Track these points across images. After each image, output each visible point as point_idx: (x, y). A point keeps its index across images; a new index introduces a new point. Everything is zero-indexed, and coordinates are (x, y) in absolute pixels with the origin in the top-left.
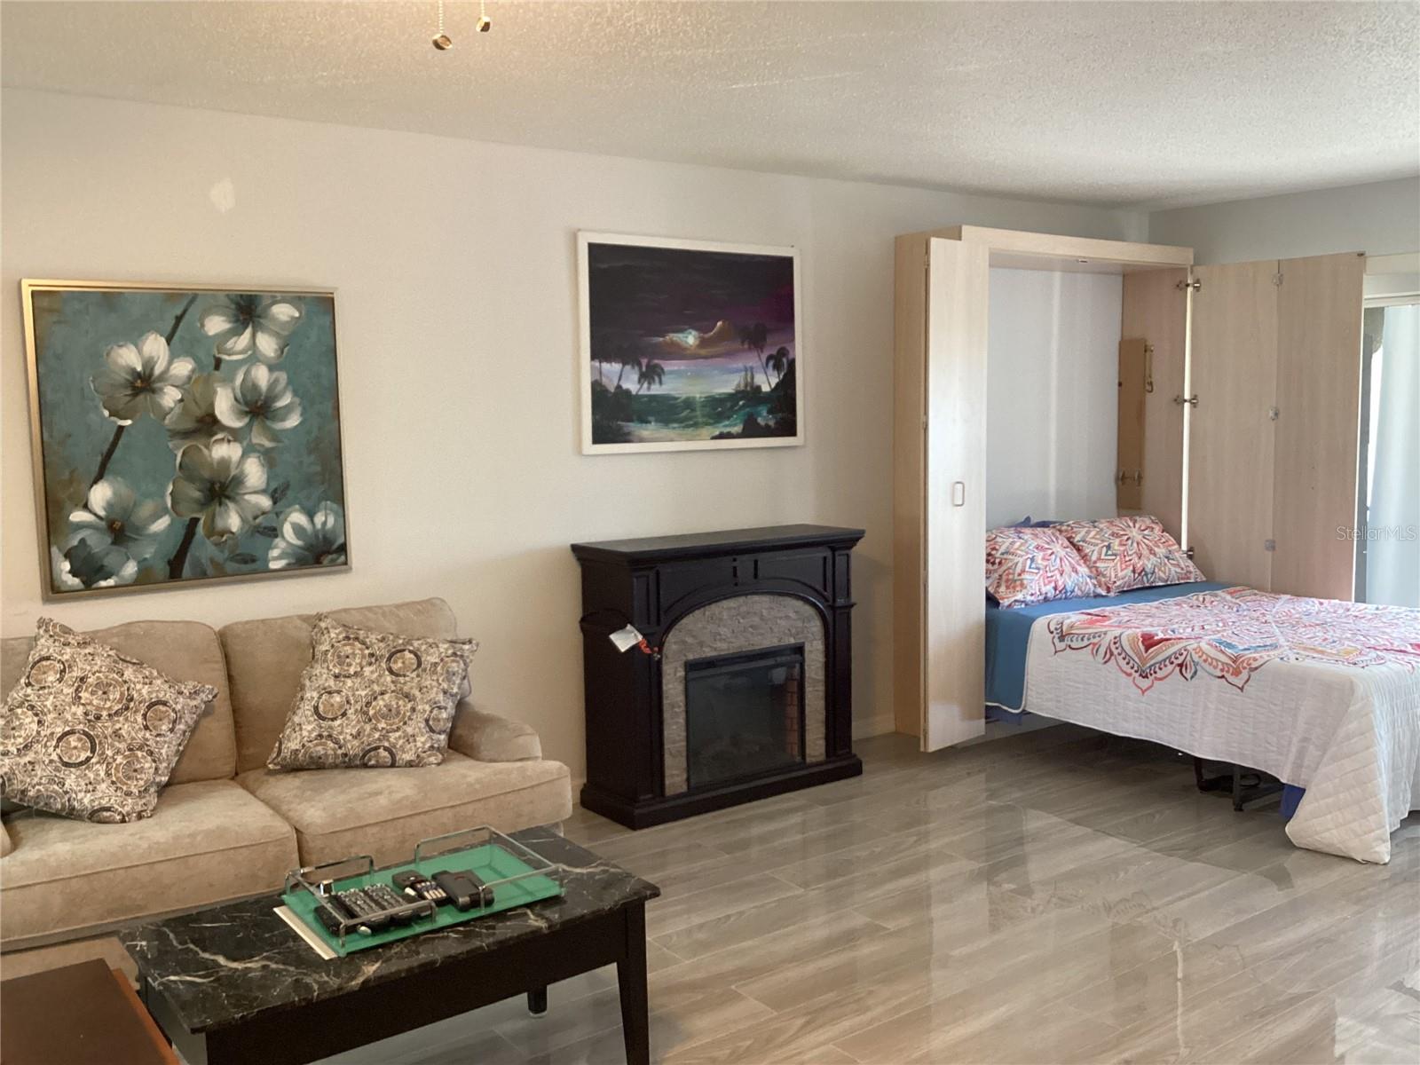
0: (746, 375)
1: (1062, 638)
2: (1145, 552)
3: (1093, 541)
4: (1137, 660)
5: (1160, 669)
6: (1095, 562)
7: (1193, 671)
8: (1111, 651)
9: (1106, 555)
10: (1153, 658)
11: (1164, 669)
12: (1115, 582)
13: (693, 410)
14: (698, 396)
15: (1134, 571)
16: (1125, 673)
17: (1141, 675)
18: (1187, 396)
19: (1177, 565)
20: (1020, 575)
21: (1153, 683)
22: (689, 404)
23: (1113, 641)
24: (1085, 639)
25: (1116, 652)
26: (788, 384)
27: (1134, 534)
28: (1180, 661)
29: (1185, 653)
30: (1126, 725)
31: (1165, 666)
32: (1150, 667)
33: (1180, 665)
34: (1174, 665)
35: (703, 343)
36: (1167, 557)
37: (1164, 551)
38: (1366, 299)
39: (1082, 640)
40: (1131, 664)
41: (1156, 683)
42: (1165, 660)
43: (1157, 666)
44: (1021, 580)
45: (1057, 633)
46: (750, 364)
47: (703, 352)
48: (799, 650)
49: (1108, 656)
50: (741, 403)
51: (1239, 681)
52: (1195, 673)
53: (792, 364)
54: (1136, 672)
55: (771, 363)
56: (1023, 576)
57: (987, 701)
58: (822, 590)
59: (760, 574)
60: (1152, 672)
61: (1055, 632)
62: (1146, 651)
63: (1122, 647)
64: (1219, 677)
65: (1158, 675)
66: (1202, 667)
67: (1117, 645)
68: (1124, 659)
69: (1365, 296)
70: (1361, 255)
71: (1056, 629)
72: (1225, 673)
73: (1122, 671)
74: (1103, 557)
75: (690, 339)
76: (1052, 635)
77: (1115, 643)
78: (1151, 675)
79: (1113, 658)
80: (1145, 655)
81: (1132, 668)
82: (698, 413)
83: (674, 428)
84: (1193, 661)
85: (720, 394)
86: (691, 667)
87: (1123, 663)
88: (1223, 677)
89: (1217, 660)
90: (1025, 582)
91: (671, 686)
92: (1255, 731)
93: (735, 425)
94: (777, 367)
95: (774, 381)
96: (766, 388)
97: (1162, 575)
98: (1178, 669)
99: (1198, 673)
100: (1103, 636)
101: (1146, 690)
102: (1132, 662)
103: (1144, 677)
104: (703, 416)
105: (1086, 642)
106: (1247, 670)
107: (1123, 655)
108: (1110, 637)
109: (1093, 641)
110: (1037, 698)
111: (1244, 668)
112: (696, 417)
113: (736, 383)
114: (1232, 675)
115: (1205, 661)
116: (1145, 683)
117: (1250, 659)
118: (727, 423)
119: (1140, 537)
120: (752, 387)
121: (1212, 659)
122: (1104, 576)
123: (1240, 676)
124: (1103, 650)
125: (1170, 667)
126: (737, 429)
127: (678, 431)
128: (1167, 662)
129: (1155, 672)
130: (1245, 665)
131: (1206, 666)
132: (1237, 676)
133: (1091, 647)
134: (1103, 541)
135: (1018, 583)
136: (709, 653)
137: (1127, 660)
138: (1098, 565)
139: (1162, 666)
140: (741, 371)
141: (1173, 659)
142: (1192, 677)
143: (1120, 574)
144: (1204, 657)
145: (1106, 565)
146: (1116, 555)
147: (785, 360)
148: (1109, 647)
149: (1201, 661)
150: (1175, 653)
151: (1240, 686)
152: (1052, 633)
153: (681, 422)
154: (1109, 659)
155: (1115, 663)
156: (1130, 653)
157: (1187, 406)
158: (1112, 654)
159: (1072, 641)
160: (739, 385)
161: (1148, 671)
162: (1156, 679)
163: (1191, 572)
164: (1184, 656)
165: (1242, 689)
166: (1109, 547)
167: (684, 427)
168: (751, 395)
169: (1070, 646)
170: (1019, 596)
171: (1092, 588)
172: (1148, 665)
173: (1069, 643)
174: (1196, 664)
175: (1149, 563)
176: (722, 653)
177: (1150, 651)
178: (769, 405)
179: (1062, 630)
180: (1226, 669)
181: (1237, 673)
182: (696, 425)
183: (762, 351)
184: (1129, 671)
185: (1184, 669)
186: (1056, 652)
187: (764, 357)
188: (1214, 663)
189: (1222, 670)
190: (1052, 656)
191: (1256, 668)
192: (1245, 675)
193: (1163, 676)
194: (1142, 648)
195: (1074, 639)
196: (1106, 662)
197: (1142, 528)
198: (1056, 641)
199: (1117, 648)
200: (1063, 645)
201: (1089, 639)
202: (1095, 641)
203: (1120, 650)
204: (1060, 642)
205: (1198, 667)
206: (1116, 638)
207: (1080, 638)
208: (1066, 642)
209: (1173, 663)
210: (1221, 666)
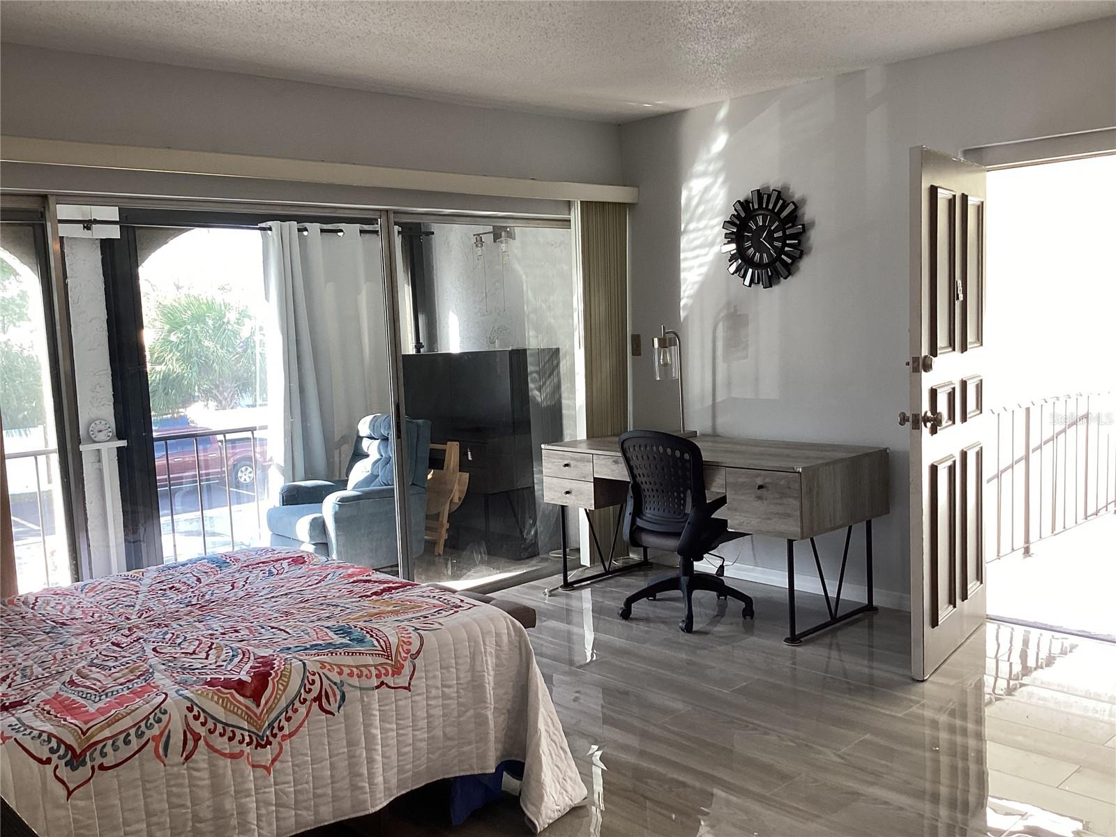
1: (75, 759)
4: (244, 725)
5: (288, 719)
7: (338, 698)
8: (190, 731)
10: (270, 710)
11: (294, 716)
16: (233, 756)
17: (258, 745)
21: (281, 748)
23: (190, 716)
24: (133, 737)
25: (202, 731)
28: (314, 694)
29: (317, 678)
31: (295, 711)
32: (271, 726)
33: (318, 699)
34: (308, 703)
40: (239, 737)
41: (287, 745)
42: (292, 703)
43: (282, 718)
45: (59, 758)
49: (191, 744)
51: (402, 680)
52: (342, 698)
54: (248, 744)
60: (276, 730)
61: (54, 757)
62: (258, 705)
63: (213, 718)
64: (377, 687)
65: (286, 731)
66: (350, 685)
67: (202, 719)
68: (222, 735)
71: (52, 751)
72: (383, 678)
73: (224, 755)
76: (50, 769)
77: (196, 718)
78: (275, 736)
79: (201, 742)
80: (258, 711)
81: (241, 742)
84: (335, 684)
87: (221, 743)
88: (382, 683)
89: (365, 666)
92: (431, 734)
98: (315, 705)
99: (347, 695)
100: (165, 718)
101: (272, 765)
102: (238, 732)
103: (264, 747)
105: (135, 744)
106: (409, 659)
107: (220, 727)
108: (179, 712)
109: (149, 734)
111: (406, 658)
114: (392, 675)
115: (351, 675)
116: (267, 754)
121: (357, 667)
123: (402, 672)
124: (177, 739)
125: (303, 710)
128: (297, 704)
129: (281, 729)
130: (403, 655)
131: (355, 681)
132: (399, 673)
133: (151, 745)
137: (227, 735)
139: (290, 713)
141: (304, 695)
142: (339, 707)
144: (346, 671)
148: (188, 729)
149: (345, 677)
150: (303, 685)
151: (407, 685)
152: (49, 761)
154: (196, 746)
155: (209, 749)
156: (229, 719)
158: (197, 738)
159: (103, 755)
161: (268, 733)
162: (284, 738)
164: (318, 682)
169: (102, 767)
172: (266, 724)
173: (97, 761)
174: (340, 685)
177: (263, 701)
180: (383, 671)
181: (397, 670)
184: (237, 749)
185: (324, 700)
186: (70, 793)
188: (365, 671)
189: (378, 676)
191: (418, 652)
192: (407, 667)
193: (293, 728)
194: (249, 703)
195: (109, 749)
196: (187, 758)
198: (64, 772)
199: (203, 724)
200: (84, 771)
201: (140, 735)
202: (156, 731)
203: (210, 724)
204: (74, 769)
205: (346, 688)
206: (190, 709)
207: (120, 743)
208: (89, 764)
209: (305, 700)
210: (374, 672)
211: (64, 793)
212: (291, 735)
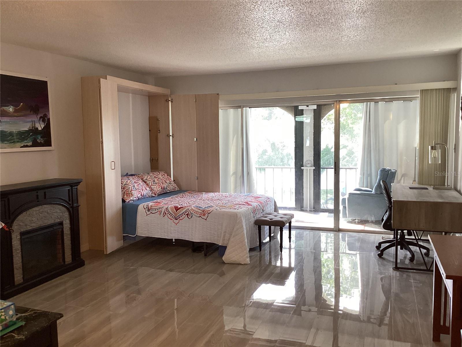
0: (32, 123)
1: (149, 210)
2: (164, 182)
3: (149, 179)
4: (174, 214)
5: (181, 216)
6: (151, 186)
7: (191, 216)
8: (165, 212)
9: (154, 184)
10: (178, 213)
12: (157, 192)
13: (13, 136)
14: (14, 131)
15: (162, 188)
16: (171, 219)
17: (175, 219)
18: (171, 134)
19: (173, 186)
20: (131, 191)
21: (179, 221)
22: (11, 134)
23: (166, 209)
24: (157, 210)
25: (167, 213)
26: (47, 127)
27: (160, 177)
28: (187, 213)
30: (171, 235)
31: (183, 215)
32: (178, 216)
33: (187, 215)
35: (16, 111)
36: (170, 183)
37: (169, 181)
38: (220, 107)
39: (156, 210)
40: (172, 216)
42: (182, 214)
43: (180, 216)
44: (132, 193)
46: (34, 120)
47: (16, 114)
48: (61, 224)
49: (164, 214)
50: (31, 134)
52: (192, 216)
53: (49, 119)
54: (174, 218)
55: (41, 119)
56: (132, 192)
57: (123, 234)
58: (68, 201)
59: (47, 197)
60: (179, 218)
62: (176, 212)
64: (199, 217)
65: (180, 219)
67: (167, 211)
68: (170, 215)
69: (219, 106)
70: (218, 94)
71: (146, 208)
72: (201, 215)
73: (169, 218)
74: (153, 184)
75: (11, 109)
77: (166, 210)
78: (178, 218)
80: (176, 213)
81: (172, 217)
82: (15, 137)
83: (6, 143)
85: (23, 130)
86: (22, 234)
88: (200, 216)
90: (133, 193)
91: (15, 242)
92: (211, 232)
93: (29, 142)
94: (44, 121)
95: (43, 126)
96: (40, 129)
97: (169, 189)
98: (187, 216)
100: (162, 208)
101: (177, 223)
103: (176, 220)
104: (17, 139)
105: (157, 211)
108: (164, 208)
109: (159, 210)
110: (141, 231)
112: (14, 139)
113: (29, 126)
114: (203, 216)
115: (195, 212)
116: (177, 221)
117: (207, 210)
118: (26, 141)
119: (162, 178)
120: (35, 128)
121: (197, 212)
122: (154, 190)
123: (205, 216)
124: (162, 213)
125: (184, 216)
126: (30, 144)
127: (7, 145)
128: (183, 214)
129: (180, 218)
130: (206, 212)
131: (195, 214)
133: (159, 212)
134: (152, 179)
135: (131, 194)
136: (29, 228)
137: (171, 215)
138: (152, 187)
139: (182, 215)
140: (31, 122)
141: (185, 213)
142: (191, 218)
143: (158, 189)
144: (194, 211)
145: (154, 187)
146: (156, 183)
147: (46, 118)
149: (193, 213)
150: (185, 211)
152: (145, 209)
153: (8, 141)
154: (165, 215)
155: (167, 216)
156: (171, 212)
157: (171, 137)
158: (166, 214)
159: (152, 211)
160: (30, 127)
163: (176, 188)
164: (188, 212)
165: (206, 220)
166: (154, 181)
167: (9, 143)
168: (34, 131)
169: (151, 213)
170: (132, 198)
171: (151, 194)
172: (177, 216)
173: (151, 212)
174: (192, 214)
175: (165, 185)
176: (34, 228)
177: (178, 211)
178: (41, 135)
179: (148, 208)
181: (204, 215)
182: (14, 142)
183: (38, 115)
184: (171, 218)
186: (147, 215)
187: (39, 117)
188: (197, 213)
189: (200, 215)
190: (145, 217)
191: (210, 213)
192: (207, 215)
193: (182, 219)
194: (175, 211)
197: (162, 175)
198: (147, 211)
199: (167, 212)
200: (149, 212)
201: (158, 210)
202: (160, 210)
203: (168, 212)
204: (148, 211)
205: (193, 215)
206: (166, 208)
207: (155, 210)
208: (150, 211)
209: (185, 214)
210: (199, 214)
211: (146, 215)
212: (181, 220)
